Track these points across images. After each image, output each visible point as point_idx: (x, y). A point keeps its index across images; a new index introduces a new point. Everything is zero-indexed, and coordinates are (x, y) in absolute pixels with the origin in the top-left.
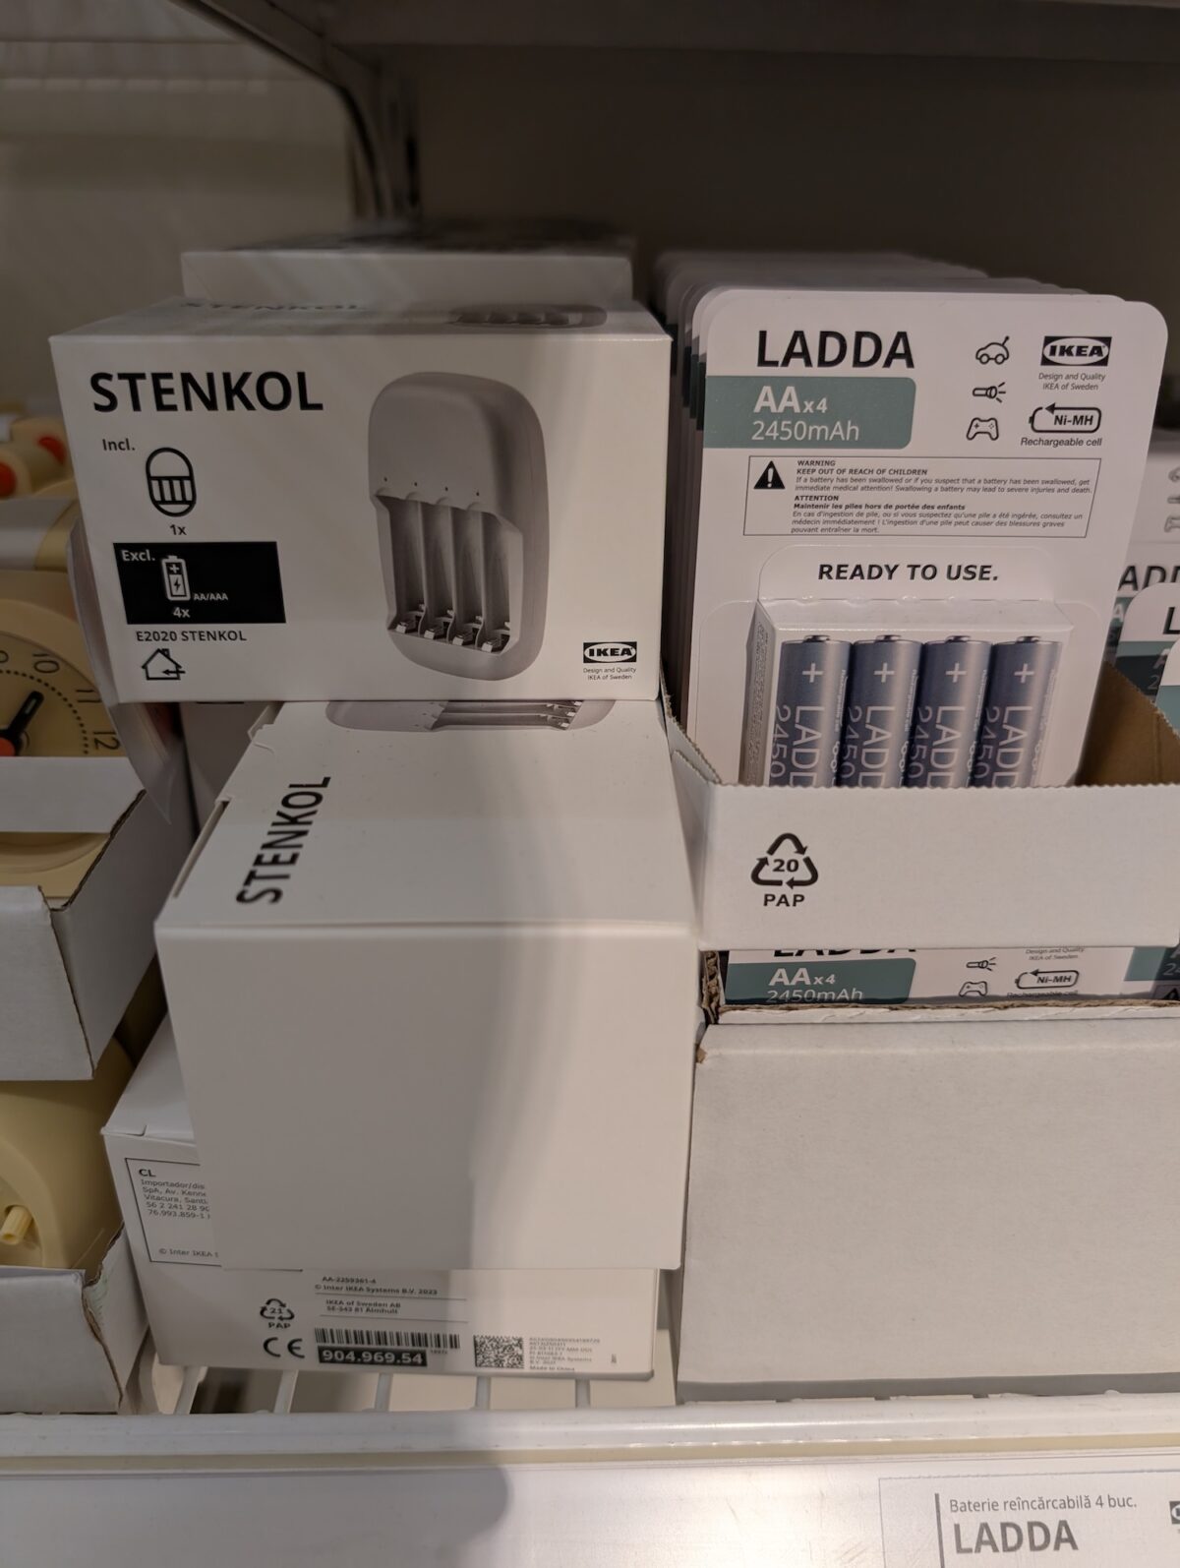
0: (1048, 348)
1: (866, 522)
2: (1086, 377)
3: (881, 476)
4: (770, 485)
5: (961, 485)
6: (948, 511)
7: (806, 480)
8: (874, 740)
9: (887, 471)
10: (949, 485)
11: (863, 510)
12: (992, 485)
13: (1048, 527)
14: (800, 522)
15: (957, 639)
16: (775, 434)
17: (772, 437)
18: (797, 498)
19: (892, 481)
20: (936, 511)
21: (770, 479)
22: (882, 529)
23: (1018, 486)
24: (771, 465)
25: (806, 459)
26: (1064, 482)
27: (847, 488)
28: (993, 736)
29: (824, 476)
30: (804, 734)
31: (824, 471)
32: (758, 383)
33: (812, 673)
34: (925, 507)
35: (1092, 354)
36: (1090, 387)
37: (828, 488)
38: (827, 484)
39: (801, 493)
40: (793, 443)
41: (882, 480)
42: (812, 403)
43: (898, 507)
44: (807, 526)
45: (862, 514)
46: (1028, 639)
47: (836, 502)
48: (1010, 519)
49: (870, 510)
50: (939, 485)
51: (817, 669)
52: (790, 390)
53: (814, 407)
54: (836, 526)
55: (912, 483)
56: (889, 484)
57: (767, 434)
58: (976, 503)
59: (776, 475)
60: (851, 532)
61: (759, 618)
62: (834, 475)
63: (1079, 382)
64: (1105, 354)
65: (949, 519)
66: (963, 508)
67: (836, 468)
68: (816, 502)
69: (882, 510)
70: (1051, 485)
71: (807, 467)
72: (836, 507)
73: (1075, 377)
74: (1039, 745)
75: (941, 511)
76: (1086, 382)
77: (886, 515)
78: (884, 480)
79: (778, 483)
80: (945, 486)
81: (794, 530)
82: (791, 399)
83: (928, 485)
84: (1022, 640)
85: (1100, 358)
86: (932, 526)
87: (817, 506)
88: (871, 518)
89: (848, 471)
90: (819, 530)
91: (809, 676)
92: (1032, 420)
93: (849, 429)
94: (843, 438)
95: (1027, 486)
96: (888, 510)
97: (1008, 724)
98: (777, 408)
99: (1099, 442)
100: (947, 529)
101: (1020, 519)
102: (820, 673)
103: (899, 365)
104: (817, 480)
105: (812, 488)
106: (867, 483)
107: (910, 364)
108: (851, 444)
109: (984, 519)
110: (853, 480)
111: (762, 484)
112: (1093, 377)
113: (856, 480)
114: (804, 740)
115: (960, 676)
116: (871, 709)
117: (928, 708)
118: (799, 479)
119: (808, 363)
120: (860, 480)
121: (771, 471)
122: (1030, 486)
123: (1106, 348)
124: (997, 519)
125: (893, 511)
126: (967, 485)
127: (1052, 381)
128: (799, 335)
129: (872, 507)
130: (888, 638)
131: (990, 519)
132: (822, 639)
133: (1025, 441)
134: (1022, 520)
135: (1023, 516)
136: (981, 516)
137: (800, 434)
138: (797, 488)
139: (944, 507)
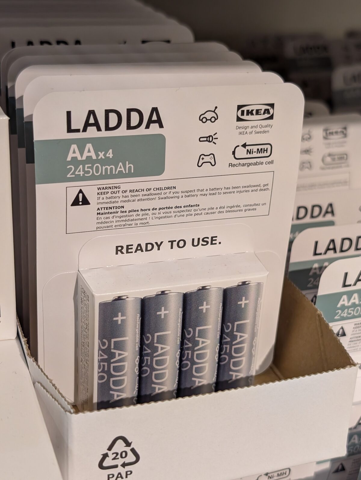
0: (240, 111)
1: (141, 219)
2: (262, 126)
3: (149, 192)
4: (81, 203)
5: (196, 193)
6: (190, 208)
7: (103, 198)
8: (160, 352)
9: (152, 189)
10: (189, 193)
11: (140, 213)
12: (214, 191)
13: (247, 211)
14: (102, 223)
15: (204, 288)
16: (82, 173)
17: (80, 174)
18: (98, 209)
19: (156, 194)
20: (183, 209)
21: (81, 200)
22: (151, 222)
23: (228, 191)
24: (81, 191)
25: (102, 186)
26: (255, 186)
27: (129, 201)
28: (229, 339)
29: (114, 195)
30: (117, 355)
31: (114, 192)
32: (68, 143)
33: (119, 318)
34: (176, 207)
35: (264, 113)
36: (265, 132)
37: (117, 202)
38: (117, 200)
39: (100, 206)
40: (93, 178)
41: (149, 194)
42: (103, 153)
43: (160, 209)
44: (106, 225)
45: (139, 215)
46: (244, 283)
47: (122, 210)
48: (226, 209)
49: (144, 212)
50: (183, 194)
51: (122, 316)
52: (89, 146)
53: (105, 155)
54: (124, 223)
55: (168, 195)
56: (154, 197)
57: (77, 173)
58: (205, 202)
59: (84, 197)
60: (133, 225)
61: (80, 283)
62: (121, 194)
63: (258, 130)
64: (271, 113)
65: (191, 213)
66: (198, 205)
67: (121, 190)
68: (110, 211)
69: (151, 211)
70: (247, 189)
71: (103, 191)
72: (123, 212)
73: (256, 127)
74: (255, 340)
75: (186, 209)
76: (262, 130)
77: (153, 214)
78: (151, 194)
79: (86, 202)
80: (187, 194)
81: (97, 228)
82: (90, 151)
83: (177, 195)
84: (240, 284)
85: (269, 115)
86: (181, 217)
87: (111, 213)
88: (144, 217)
89: (128, 191)
90: (113, 226)
91: (117, 321)
92: (234, 153)
93: (127, 166)
94: (124, 172)
95: (234, 190)
96: (154, 211)
97: (237, 331)
98: (82, 156)
99: (272, 162)
100: (190, 218)
101: (232, 209)
102: (124, 318)
103: (154, 127)
104: (110, 198)
105: (107, 203)
106: (141, 197)
107: (161, 126)
108: (129, 175)
109: (211, 211)
110: (132, 196)
111: (76, 203)
112: (266, 126)
113: (133, 196)
114: (117, 358)
115: (206, 309)
116: (156, 334)
117: (190, 329)
118: (99, 198)
119: (99, 129)
120: (136, 196)
121: (81, 195)
122: (235, 190)
123: (272, 109)
124: (218, 210)
125: (157, 211)
126: (200, 193)
127: (243, 130)
128: (92, 113)
129: (145, 210)
130: (163, 293)
131: (215, 210)
132: (124, 298)
133: (231, 165)
134: (233, 209)
135: (233, 207)
136: (209, 209)
137: (97, 172)
138: (98, 204)
139: (187, 206)
